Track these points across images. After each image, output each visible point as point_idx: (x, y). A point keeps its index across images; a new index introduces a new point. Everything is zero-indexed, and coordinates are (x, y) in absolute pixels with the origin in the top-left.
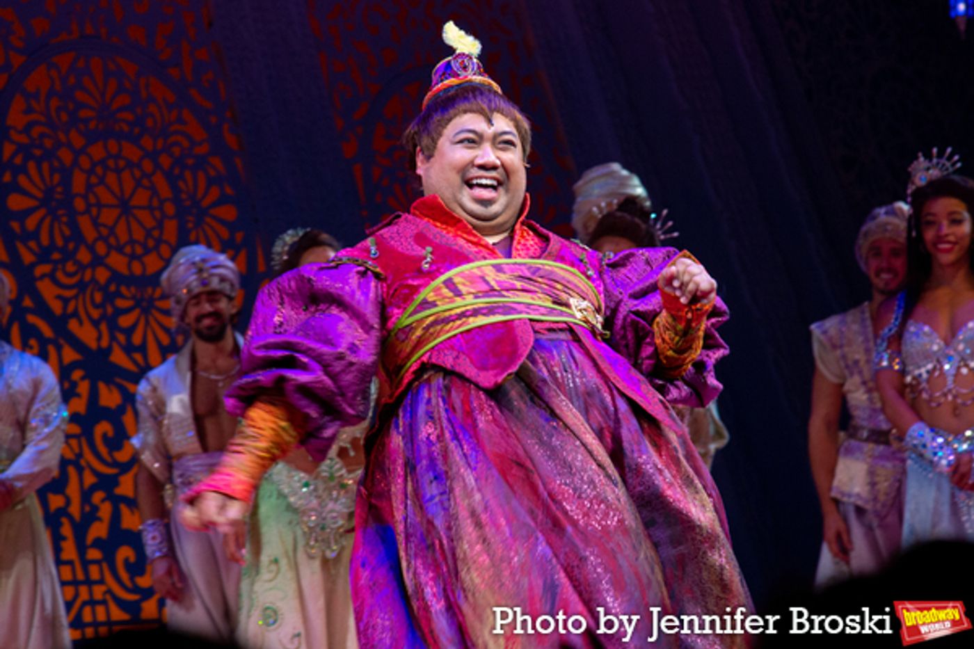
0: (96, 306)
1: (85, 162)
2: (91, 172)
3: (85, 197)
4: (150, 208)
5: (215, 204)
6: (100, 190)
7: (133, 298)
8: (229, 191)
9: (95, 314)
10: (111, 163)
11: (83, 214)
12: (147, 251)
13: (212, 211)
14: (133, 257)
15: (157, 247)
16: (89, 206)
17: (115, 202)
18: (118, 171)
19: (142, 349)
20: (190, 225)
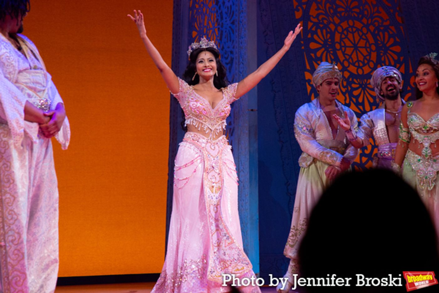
0: (344, 87)
1: (340, 29)
2: (342, 33)
3: (340, 43)
4: (365, 47)
5: (392, 45)
6: (346, 40)
7: (359, 84)
8: (398, 40)
9: (344, 90)
10: (350, 29)
11: (339, 50)
12: (364, 65)
13: (390, 49)
14: (359, 67)
15: (368, 63)
16: (341, 47)
17: (351, 45)
18: (353, 33)
19: (363, 104)
20: (382, 54)
